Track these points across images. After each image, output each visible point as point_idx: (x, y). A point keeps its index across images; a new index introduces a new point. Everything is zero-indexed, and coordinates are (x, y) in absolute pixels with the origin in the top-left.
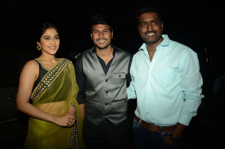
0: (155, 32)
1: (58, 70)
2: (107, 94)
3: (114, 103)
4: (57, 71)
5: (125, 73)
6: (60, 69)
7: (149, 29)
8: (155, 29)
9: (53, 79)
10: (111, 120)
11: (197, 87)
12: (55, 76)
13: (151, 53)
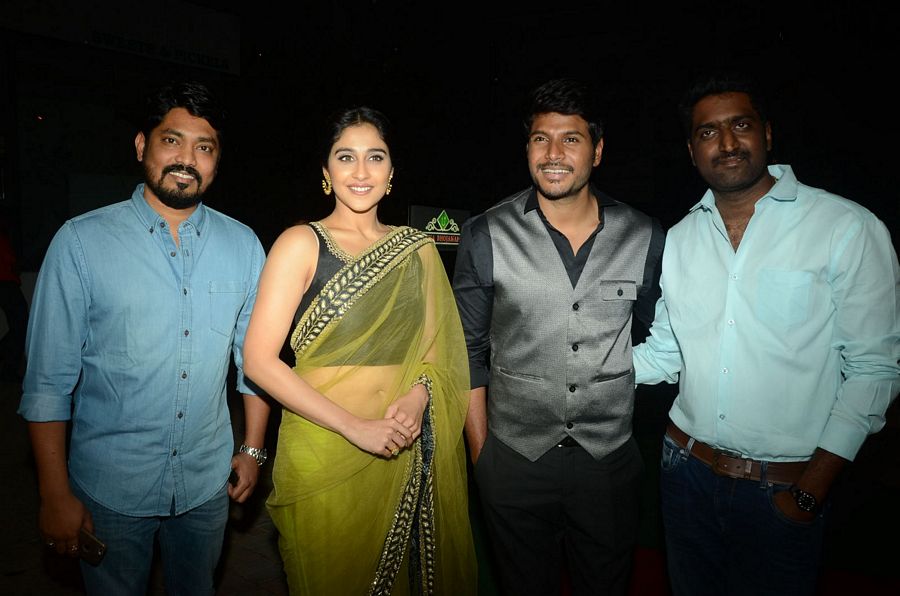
0: (746, 155)
1: (378, 262)
2: (577, 353)
3: (597, 385)
4: (375, 266)
5: (634, 282)
6: (385, 260)
7: (725, 146)
8: (744, 145)
9: (359, 288)
10: (584, 443)
11: (887, 336)
12: (368, 281)
13: (733, 223)
